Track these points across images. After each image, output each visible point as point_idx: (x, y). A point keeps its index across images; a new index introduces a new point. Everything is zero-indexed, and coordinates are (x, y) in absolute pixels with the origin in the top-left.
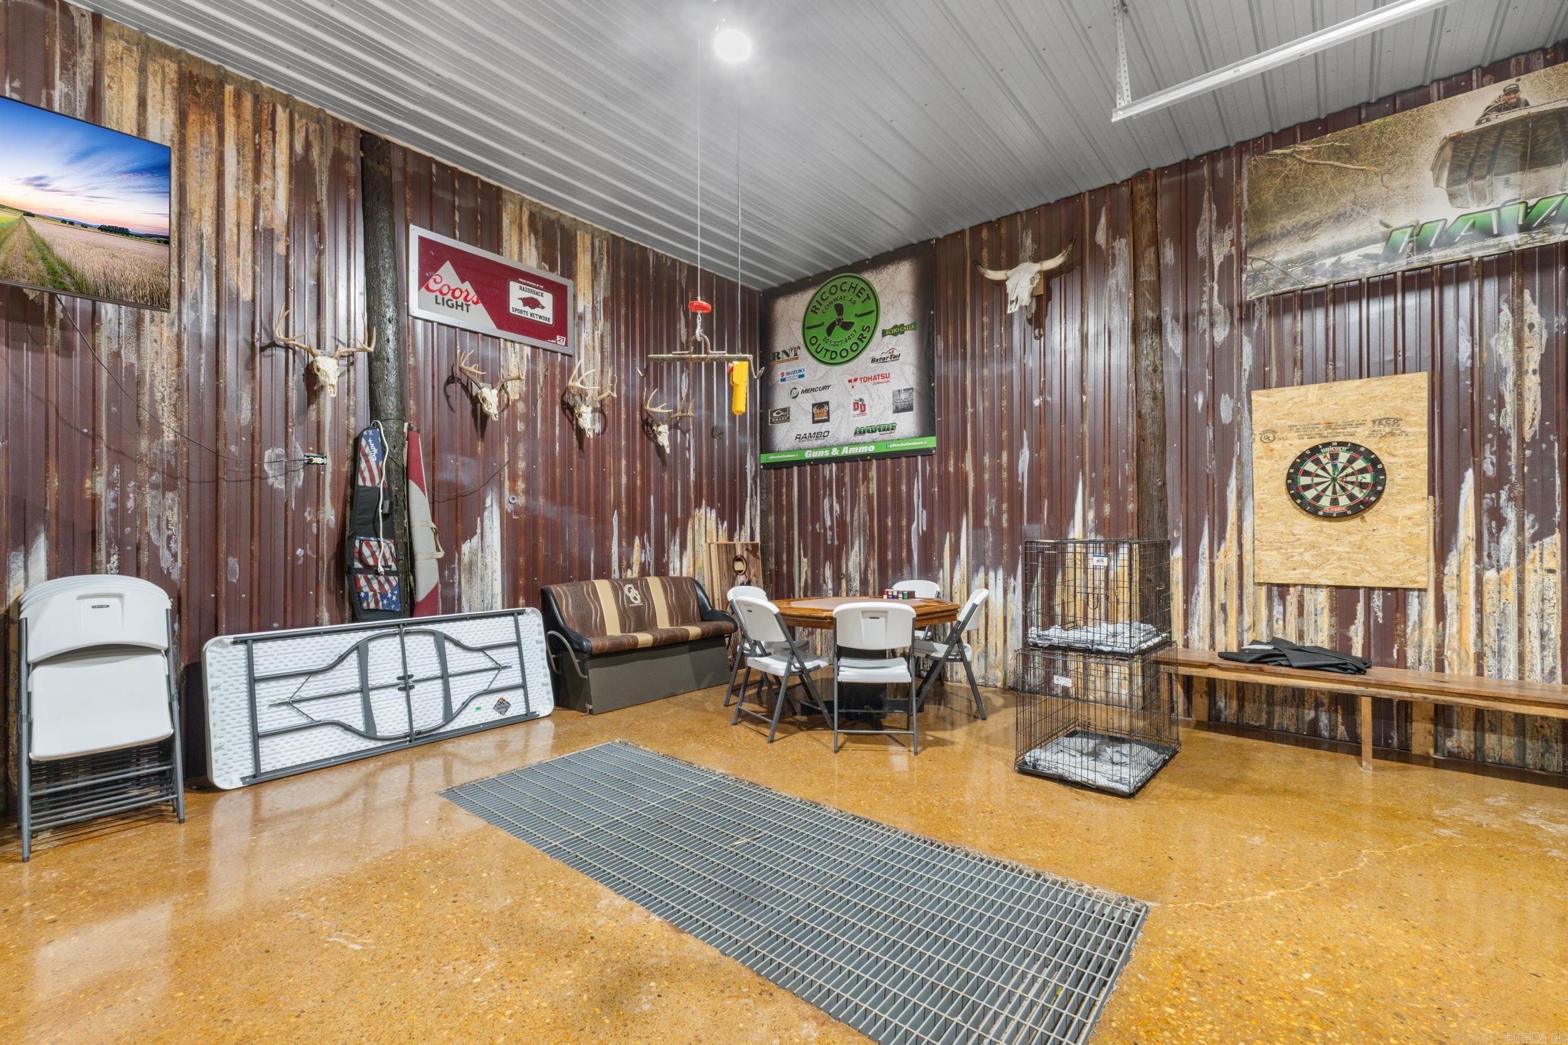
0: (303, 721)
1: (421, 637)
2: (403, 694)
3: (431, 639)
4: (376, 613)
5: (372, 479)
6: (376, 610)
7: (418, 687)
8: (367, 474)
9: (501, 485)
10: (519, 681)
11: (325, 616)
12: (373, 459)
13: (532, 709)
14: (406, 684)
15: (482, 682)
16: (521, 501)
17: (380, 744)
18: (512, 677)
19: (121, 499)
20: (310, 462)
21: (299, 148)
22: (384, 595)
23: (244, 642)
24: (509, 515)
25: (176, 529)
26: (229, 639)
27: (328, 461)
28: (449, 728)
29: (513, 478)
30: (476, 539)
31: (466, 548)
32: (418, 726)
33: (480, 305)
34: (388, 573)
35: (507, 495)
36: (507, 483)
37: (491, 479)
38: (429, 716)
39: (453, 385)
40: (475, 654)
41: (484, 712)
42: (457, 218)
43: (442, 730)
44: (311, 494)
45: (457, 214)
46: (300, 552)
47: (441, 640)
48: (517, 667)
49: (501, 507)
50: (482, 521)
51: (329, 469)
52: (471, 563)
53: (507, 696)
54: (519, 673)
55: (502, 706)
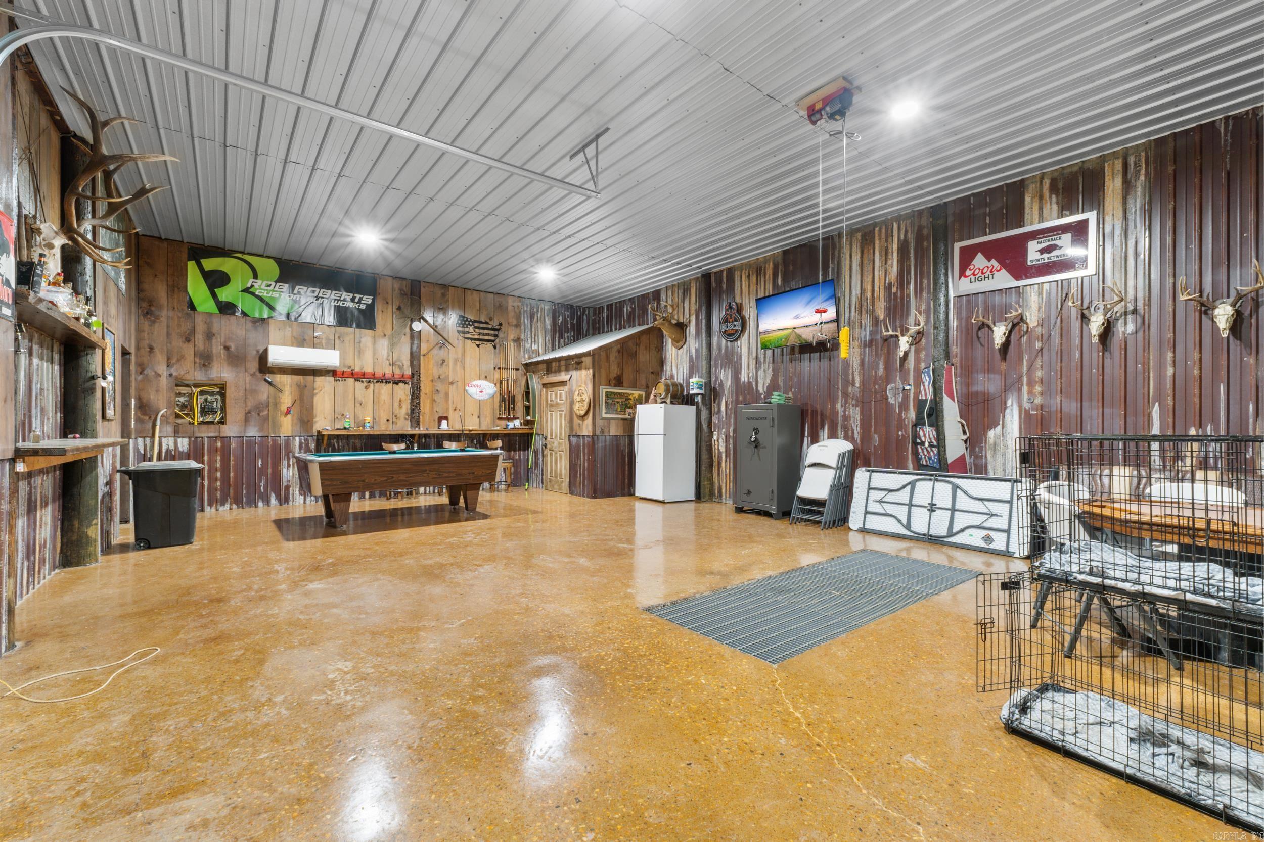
0: (882, 511)
1: (945, 484)
2: (928, 513)
3: (950, 486)
4: (925, 467)
5: (926, 395)
6: (926, 466)
7: (938, 511)
8: (923, 393)
9: (1019, 390)
10: (1005, 527)
11: (911, 466)
12: (926, 384)
13: (1011, 549)
14: (932, 508)
15: (977, 520)
16: (1038, 400)
17: (912, 534)
18: (1002, 523)
19: (844, 411)
20: (904, 389)
21: (902, 237)
22: (930, 458)
23: (868, 471)
24: (1027, 412)
25: (858, 423)
26: (864, 469)
27: (912, 388)
28: (950, 540)
29: (1031, 384)
30: (999, 428)
31: (991, 434)
32: (932, 532)
33: (1003, 271)
34: (931, 446)
35: (1025, 396)
36: (1025, 389)
37: (1011, 386)
38: (939, 529)
39: (983, 330)
40: (977, 502)
41: (975, 538)
42: (988, 221)
43: (945, 540)
44: (904, 406)
45: (988, 218)
46: (900, 433)
47: (955, 487)
48: (1006, 517)
49: (1020, 407)
50: (1004, 416)
51: (912, 391)
52: (995, 444)
53: (993, 534)
54: (1006, 522)
55: (988, 539)
